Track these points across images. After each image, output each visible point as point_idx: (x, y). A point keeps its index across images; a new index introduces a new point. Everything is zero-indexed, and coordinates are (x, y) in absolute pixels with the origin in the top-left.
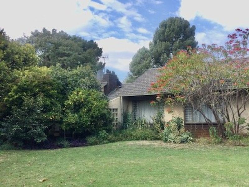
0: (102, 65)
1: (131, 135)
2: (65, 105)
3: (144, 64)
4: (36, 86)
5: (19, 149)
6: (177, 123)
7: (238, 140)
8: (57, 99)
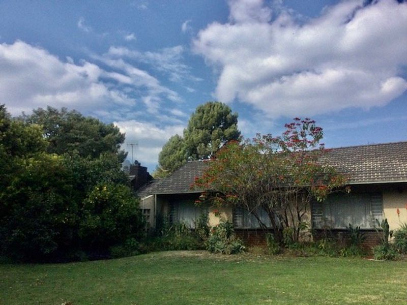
0: (125, 154)
1: (168, 244)
2: (83, 204)
3: (177, 154)
4: (46, 178)
5: (19, 263)
6: (226, 228)
7: (299, 249)
8: (73, 196)
